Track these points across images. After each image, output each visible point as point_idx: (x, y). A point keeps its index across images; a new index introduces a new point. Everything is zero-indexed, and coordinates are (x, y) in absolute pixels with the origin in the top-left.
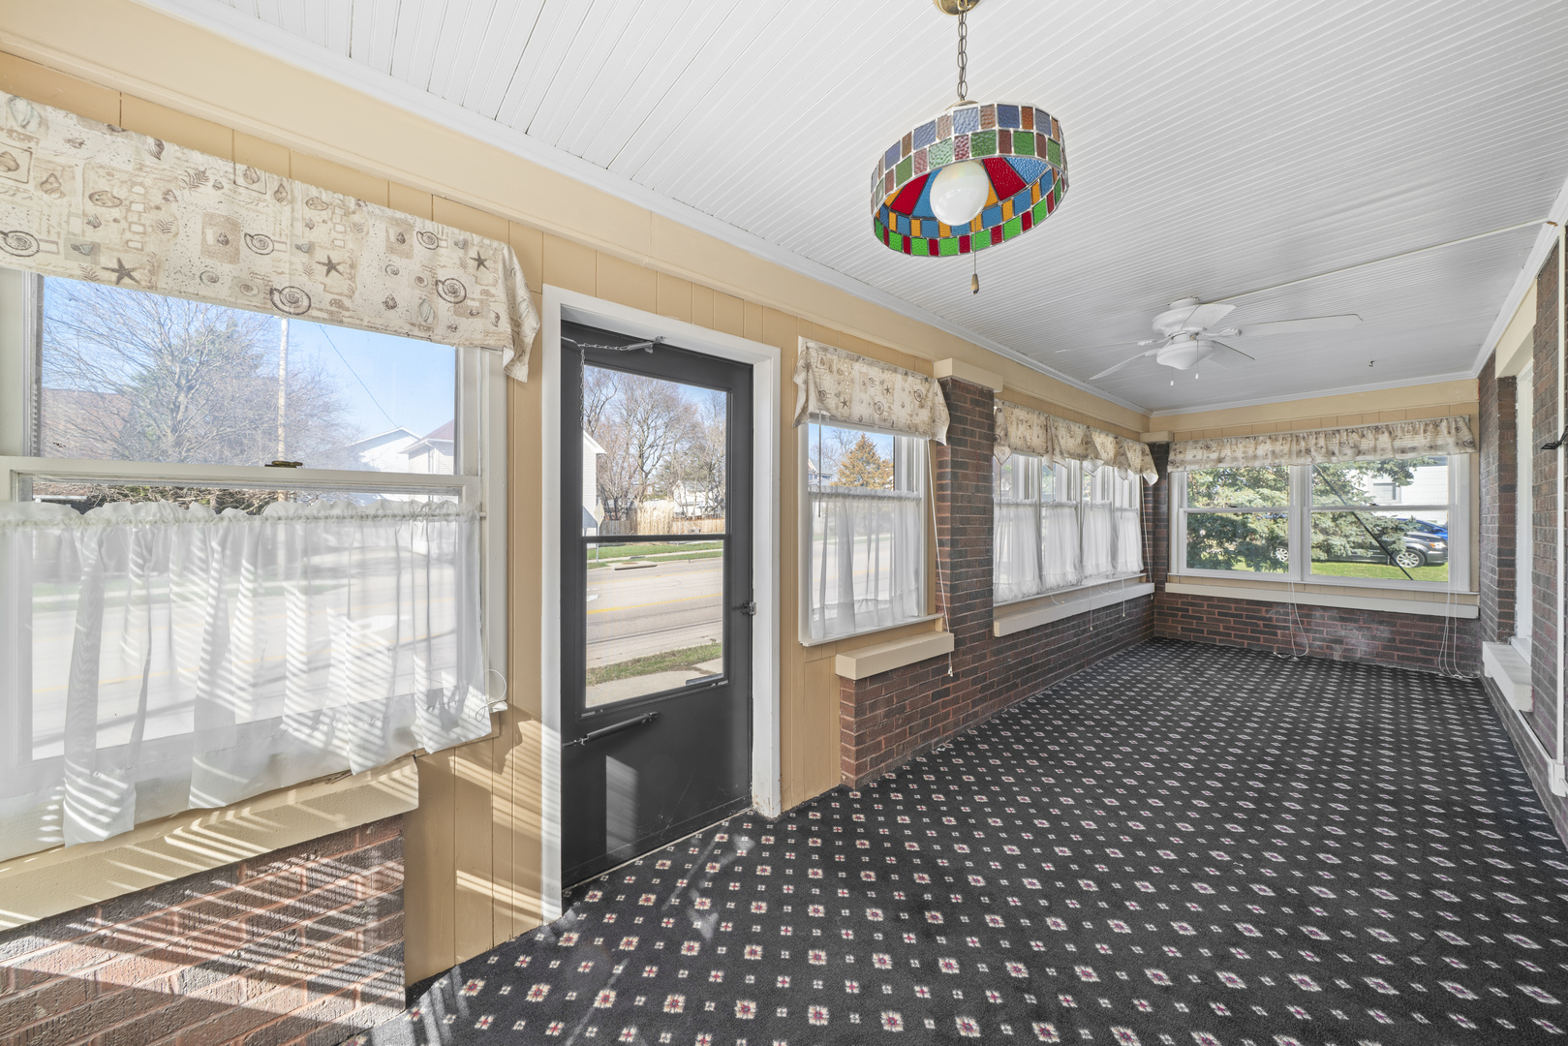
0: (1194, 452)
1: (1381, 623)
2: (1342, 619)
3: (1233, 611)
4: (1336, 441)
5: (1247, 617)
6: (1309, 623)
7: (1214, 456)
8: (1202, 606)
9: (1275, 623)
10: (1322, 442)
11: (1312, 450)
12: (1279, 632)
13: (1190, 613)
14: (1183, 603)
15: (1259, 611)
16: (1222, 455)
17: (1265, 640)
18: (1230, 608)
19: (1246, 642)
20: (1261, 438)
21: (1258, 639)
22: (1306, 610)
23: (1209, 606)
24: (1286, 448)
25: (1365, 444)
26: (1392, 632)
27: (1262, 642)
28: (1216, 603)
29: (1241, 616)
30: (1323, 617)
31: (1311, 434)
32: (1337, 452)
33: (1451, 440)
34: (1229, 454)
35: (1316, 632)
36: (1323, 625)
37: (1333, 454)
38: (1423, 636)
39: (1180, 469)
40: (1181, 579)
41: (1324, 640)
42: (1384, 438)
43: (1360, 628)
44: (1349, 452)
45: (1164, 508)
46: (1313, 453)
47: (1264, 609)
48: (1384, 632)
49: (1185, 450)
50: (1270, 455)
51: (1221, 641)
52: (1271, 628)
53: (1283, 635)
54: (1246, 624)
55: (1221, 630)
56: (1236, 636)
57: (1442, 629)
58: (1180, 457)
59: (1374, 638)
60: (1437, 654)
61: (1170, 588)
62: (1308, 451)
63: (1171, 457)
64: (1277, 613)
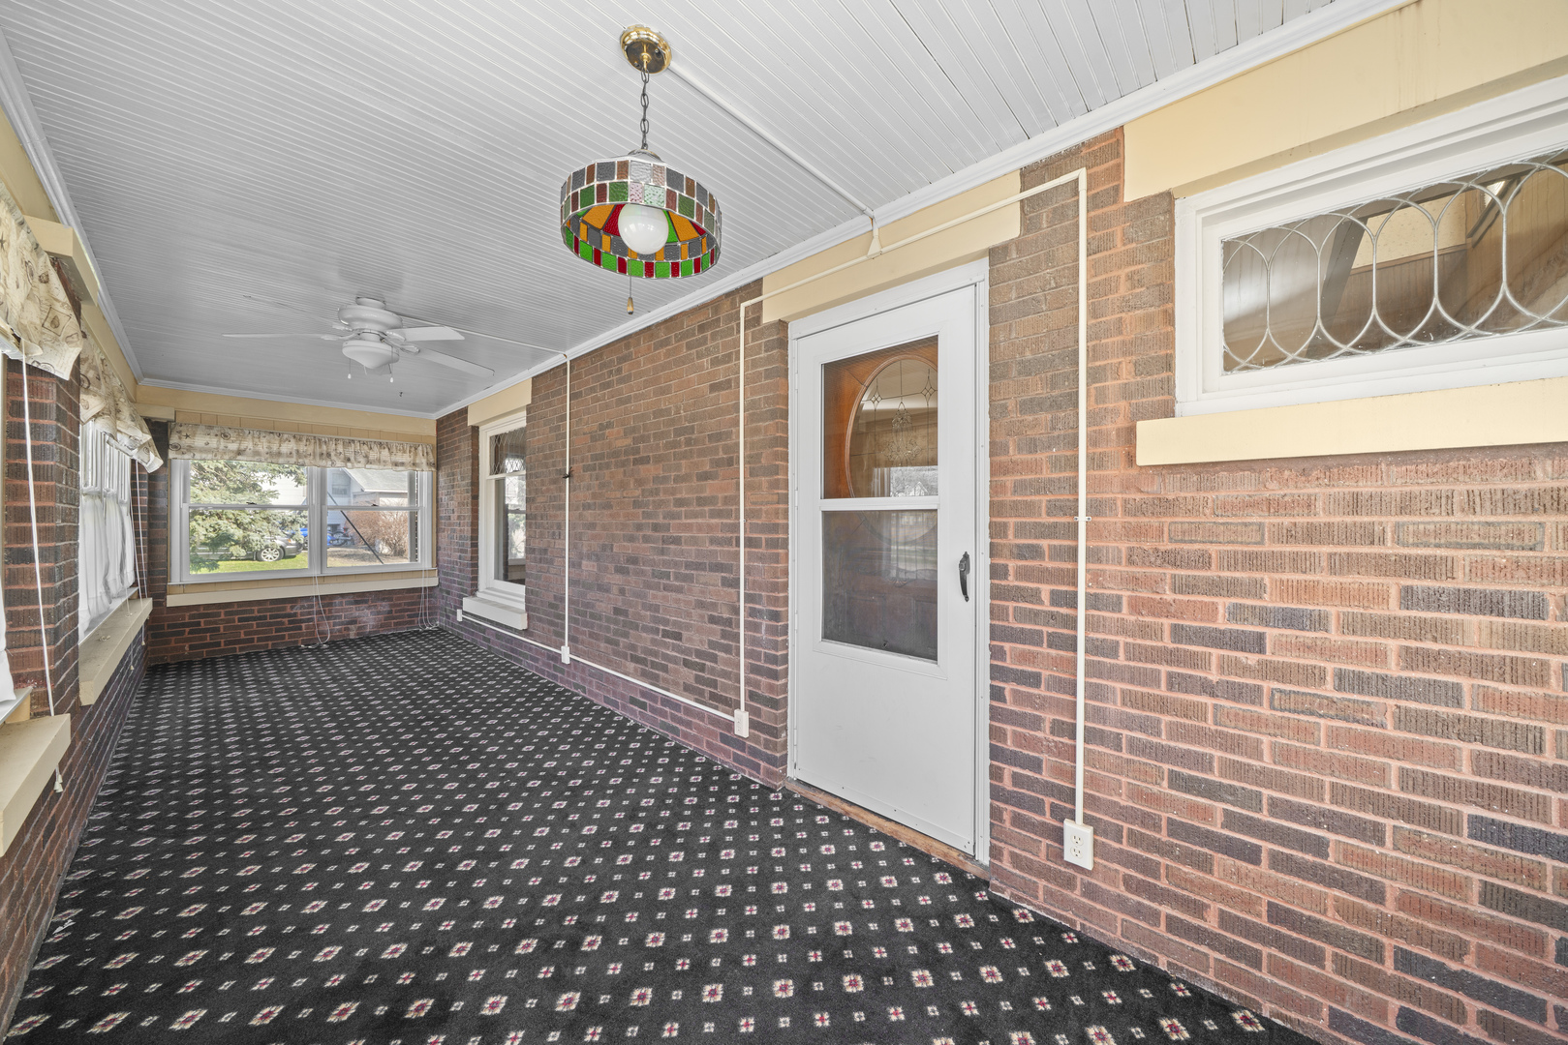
0: (207, 439)
1: (383, 600)
2: (357, 602)
3: (256, 614)
4: (352, 449)
5: (272, 617)
6: (330, 611)
7: (233, 446)
8: (219, 615)
9: (299, 617)
10: (340, 449)
11: (333, 454)
12: (303, 625)
13: (203, 626)
14: (192, 617)
15: (284, 609)
16: (242, 447)
17: (290, 636)
18: (252, 611)
19: (270, 643)
20: (286, 436)
21: (283, 637)
22: (328, 599)
23: (226, 614)
24: (310, 449)
25: (373, 455)
26: (391, 606)
27: (287, 639)
28: (235, 609)
29: (265, 617)
30: (341, 604)
31: (331, 439)
32: (352, 459)
33: (424, 461)
34: (250, 446)
35: (336, 617)
36: (342, 610)
37: (349, 460)
38: (409, 604)
39: (186, 456)
40: (185, 588)
41: (342, 624)
42: (386, 452)
43: (369, 608)
44: (362, 460)
45: (162, 502)
46: (333, 457)
47: (289, 606)
48: (384, 606)
49: (194, 435)
50: (294, 453)
51: (241, 649)
52: (296, 623)
53: (307, 628)
54: (270, 624)
55: (243, 636)
56: (259, 640)
57: (420, 597)
58: (186, 442)
59: (379, 613)
60: (417, 615)
61: (172, 601)
62: (329, 455)
63: (174, 439)
64: (303, 607)
